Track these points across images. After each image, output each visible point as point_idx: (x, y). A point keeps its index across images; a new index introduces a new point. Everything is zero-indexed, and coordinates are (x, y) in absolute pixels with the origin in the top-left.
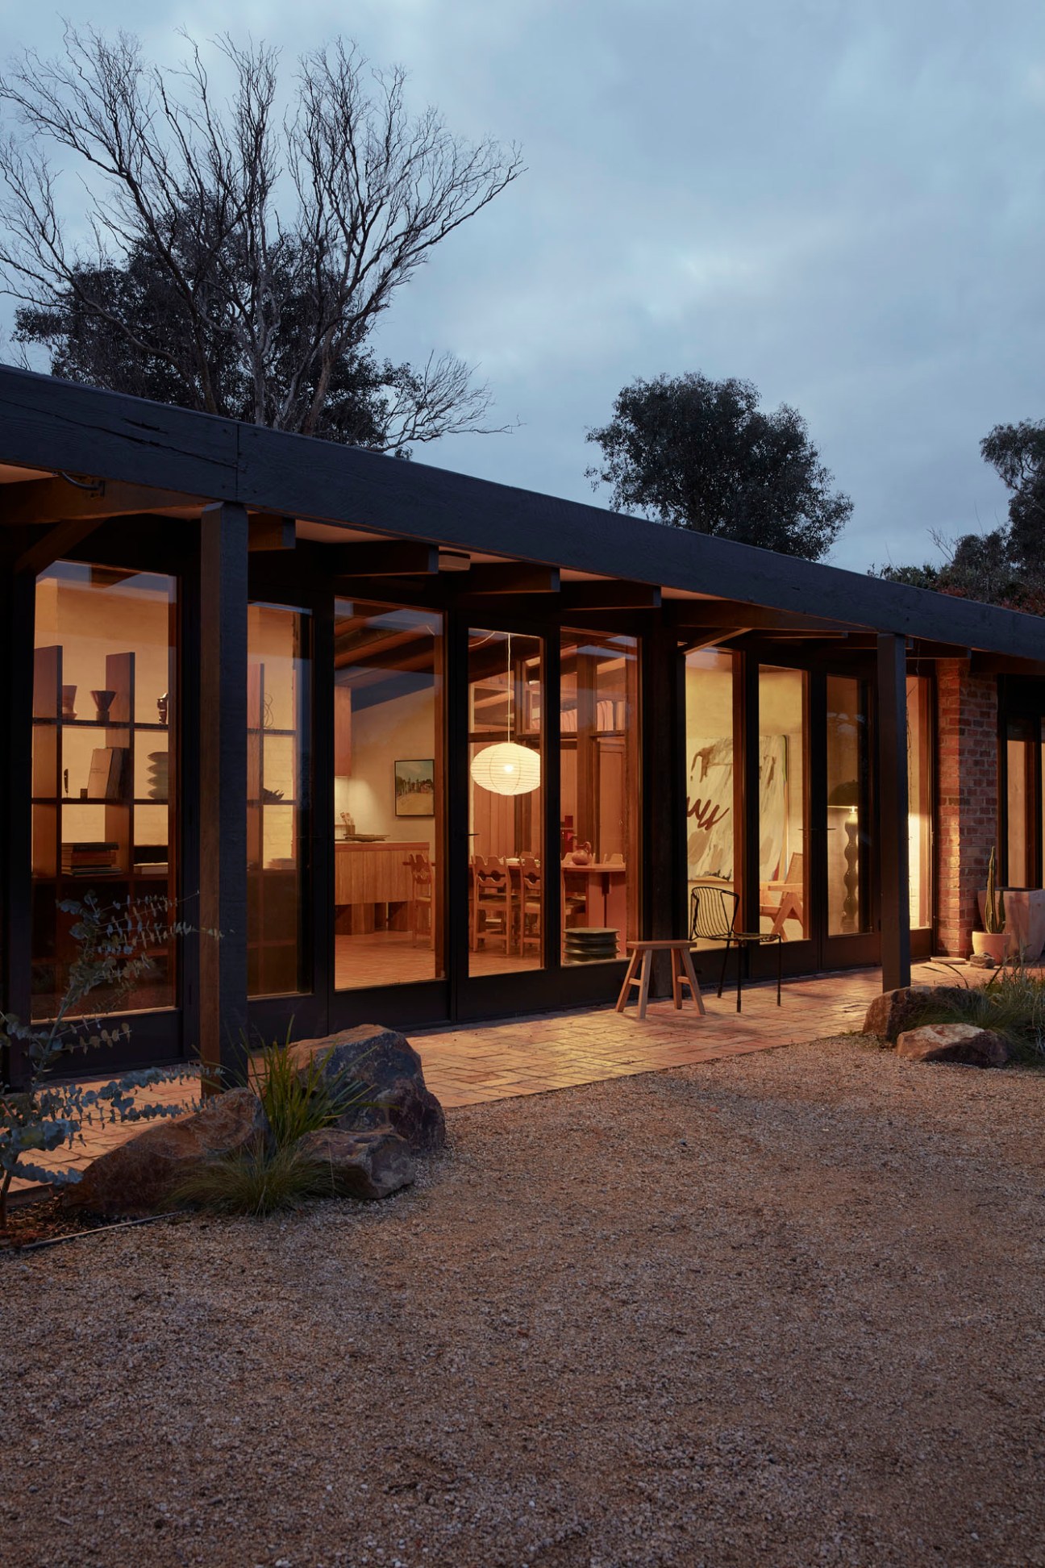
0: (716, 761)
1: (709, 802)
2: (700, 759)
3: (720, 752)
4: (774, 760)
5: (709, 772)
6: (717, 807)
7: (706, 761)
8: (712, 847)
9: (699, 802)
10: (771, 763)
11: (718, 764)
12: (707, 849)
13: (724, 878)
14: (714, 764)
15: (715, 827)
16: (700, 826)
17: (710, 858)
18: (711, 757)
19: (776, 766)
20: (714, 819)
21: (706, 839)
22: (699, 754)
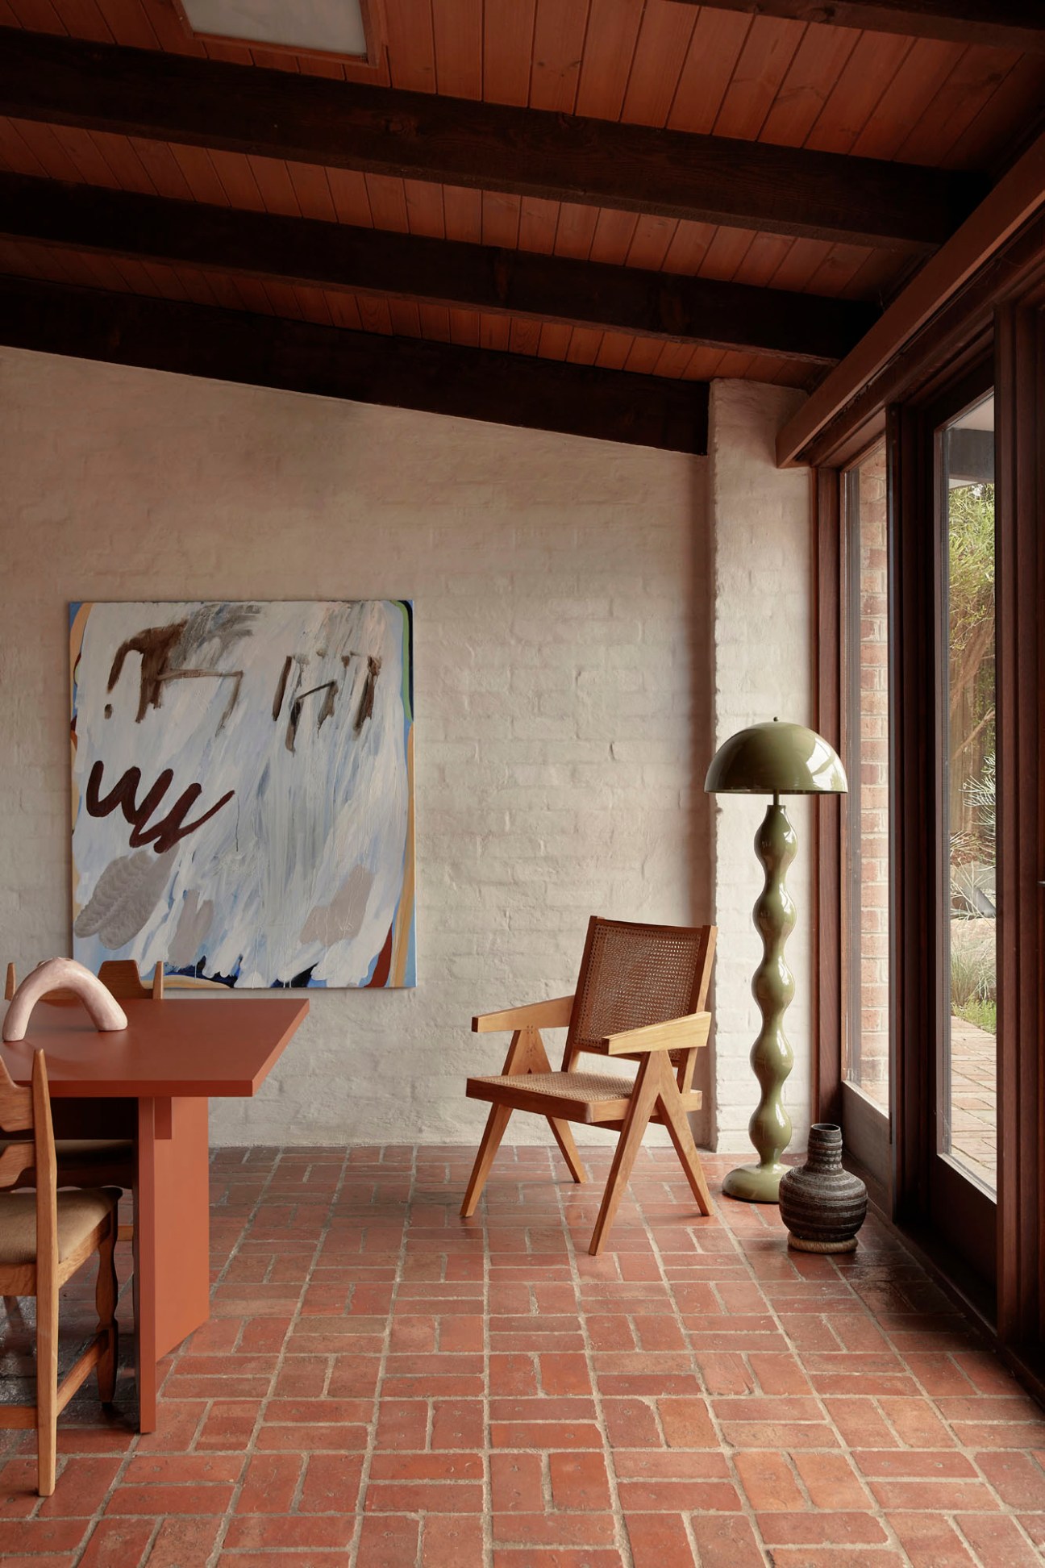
0: (190, 665)
1: (166, 778)
2: (134, 659)
3: (202, 641)
4: (373, 666)
5: (168, 693)
6: (194, 791)
7: (154, 666)
8: (178, 896)
9: (133, 776)
10: (364, 671)
11: (197, 673)
12: (162, 906)
13: (217, 978)
14: (185, 674)
15: (186, 846)
16: (136, 840)
17: (169, 929)
18: (171, 654)
19: (380, 682)
20: (185, 824)
21: (159, 875)
22: (134, 644)
